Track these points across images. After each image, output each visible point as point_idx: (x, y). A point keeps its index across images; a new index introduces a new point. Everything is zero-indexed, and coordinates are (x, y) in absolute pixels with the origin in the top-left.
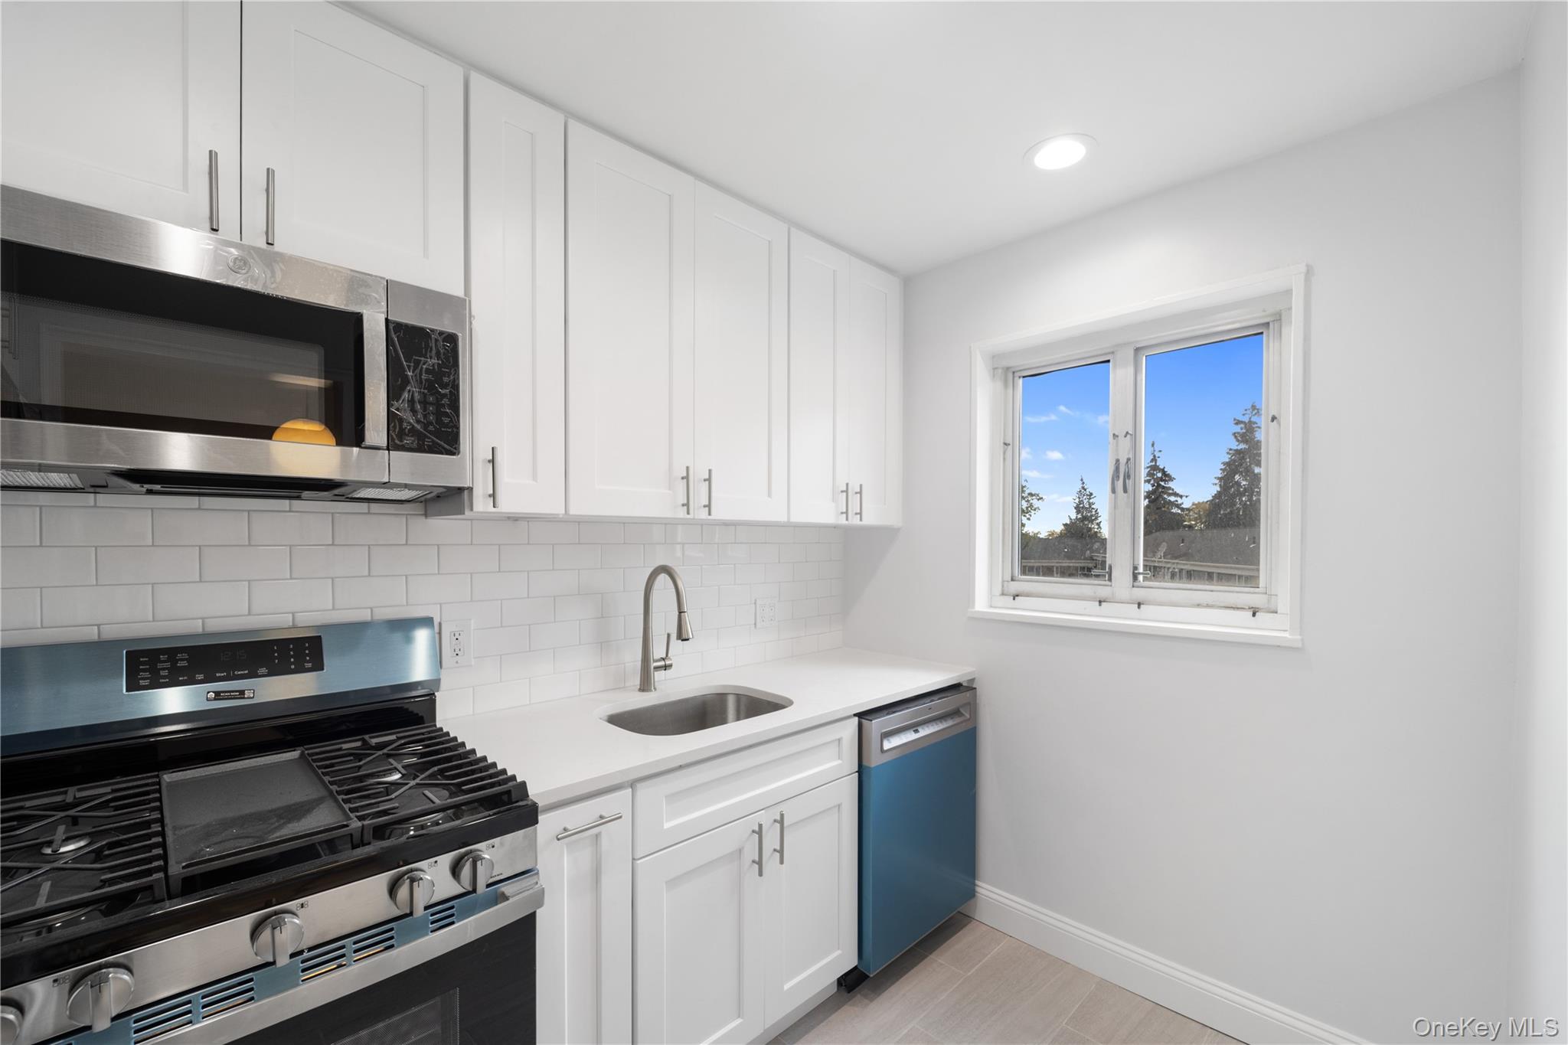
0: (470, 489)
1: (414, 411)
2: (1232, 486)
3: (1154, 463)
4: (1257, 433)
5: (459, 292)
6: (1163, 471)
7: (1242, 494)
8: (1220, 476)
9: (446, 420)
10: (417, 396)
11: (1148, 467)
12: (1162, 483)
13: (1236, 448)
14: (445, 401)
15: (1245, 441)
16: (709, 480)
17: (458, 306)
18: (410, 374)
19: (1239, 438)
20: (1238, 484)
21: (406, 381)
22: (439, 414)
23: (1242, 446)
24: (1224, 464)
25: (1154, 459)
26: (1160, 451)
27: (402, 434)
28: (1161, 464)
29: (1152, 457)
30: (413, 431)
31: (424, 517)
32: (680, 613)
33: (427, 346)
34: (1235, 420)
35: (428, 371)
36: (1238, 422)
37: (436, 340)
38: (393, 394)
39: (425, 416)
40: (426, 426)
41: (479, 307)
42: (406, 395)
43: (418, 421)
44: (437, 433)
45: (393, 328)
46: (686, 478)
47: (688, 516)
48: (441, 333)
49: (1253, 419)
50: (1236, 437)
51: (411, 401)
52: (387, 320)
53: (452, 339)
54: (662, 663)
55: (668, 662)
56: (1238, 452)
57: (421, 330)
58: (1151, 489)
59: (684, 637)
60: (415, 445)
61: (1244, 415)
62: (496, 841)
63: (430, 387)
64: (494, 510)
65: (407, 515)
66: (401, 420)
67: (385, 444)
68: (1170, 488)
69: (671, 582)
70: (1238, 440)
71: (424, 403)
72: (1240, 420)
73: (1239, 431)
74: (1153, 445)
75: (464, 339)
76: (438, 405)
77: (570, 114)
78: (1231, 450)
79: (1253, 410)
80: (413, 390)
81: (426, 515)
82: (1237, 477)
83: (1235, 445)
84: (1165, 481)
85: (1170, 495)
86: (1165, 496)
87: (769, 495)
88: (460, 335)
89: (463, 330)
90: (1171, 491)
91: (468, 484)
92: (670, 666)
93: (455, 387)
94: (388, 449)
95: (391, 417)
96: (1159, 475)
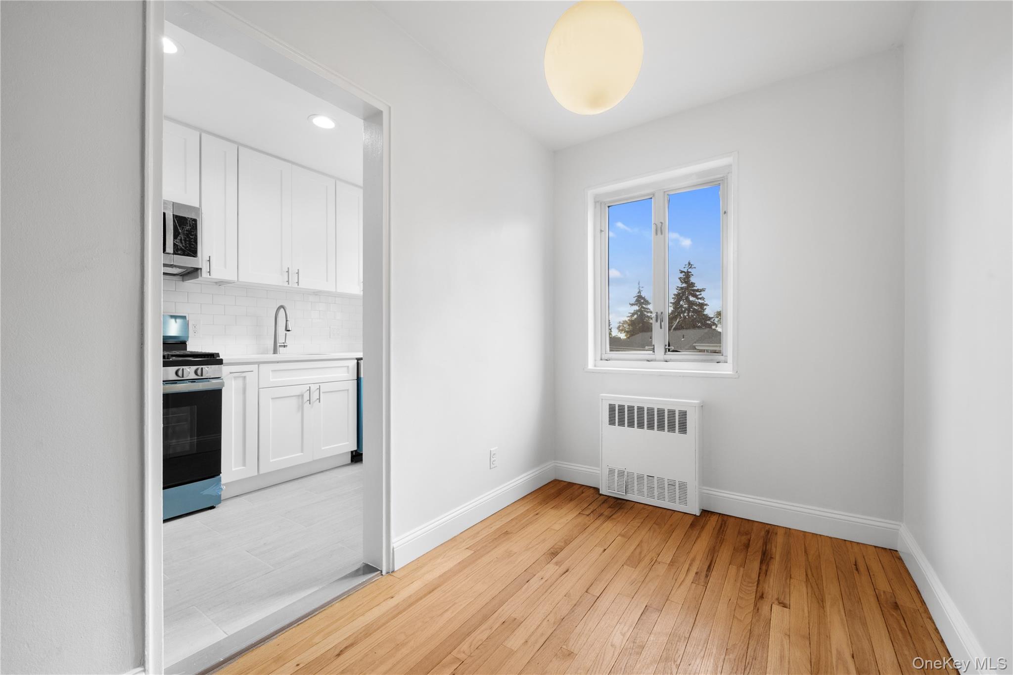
0: (201, 269)
1: (182, 243)
2: (679, 308)
3: (639, 294)
4: (691, 278)
5: (197, 206)
6: (644, 298)
7: (684, 312)
8: (673, 302)
9: (193, 246)
10: (183, 238)
11: (636, 296)
12: (644, 306)
13: (680, 286)
14: (192, 240)
15: (685, 282)
16: (298, 273)
17: (197, 210)
18: (180, 231)
19: (682, 281)
20: (682, 306)
21: (179, 233)
22: (190, 244)
23: (684, 285)
24: (674, 295)
25: (639, 292)
26: (642, 287)
27: (177, 250)
28: (643, 294)
29: (638, 291)
30: (181, 249)
31: (182, 282)
32: (287, 321)
33: (187, 223)
34: (680, 270)
35: (186, 231)
36: (682, 272)
37: (190, 221)
38: (175, 237)
39: (185, 245)
40: (185, 248)
41: (204, 210)
42: (179, 238)
43: (183, 246)
44: (190, 250)
45: (176, 217)
46: (288, 272)
47: (289, 286)
48: (191, 219)
49: (689, 270)
50: (681, 280)
51: (181, 240)
52: (173, 215)
53: (195, 220)
54: (283, 344)
55: (285, 344)
56: (682, 288)
57: (185, 218)
58: (638, 309)
59: (288, 329)
60: (182, 254)
61: (684, 268)
62: (209, 366)
63: (187, 235)
64: (209, 277)
65: (176, 280)
66: (177, 245)
67: (172, 252)
68: (648, 309)
69: (284, 311)
70: (682, 282)
71: (185, 240)
72: (683, 270)
73: (682, 276)
74: (639, 284)
75: (199, 220)
76: (190, 241)
77: (239, 144)
78: (678, 287)
79: (689, 265)
80: (182, 236)
81: (183, 281)
82: (681, 303)
83: (680, 285)
84: (645, 304)
85: (648, 312)
86: (646, 313)
87: (327, 281)
88: (198, 219)
89: (199, 218)
90: (648, 310)
91: (200, 267)
92: (287, 346)
93: (196, 236)
94: (173, 254)
95: (174, 244)
96: (642, 301)
